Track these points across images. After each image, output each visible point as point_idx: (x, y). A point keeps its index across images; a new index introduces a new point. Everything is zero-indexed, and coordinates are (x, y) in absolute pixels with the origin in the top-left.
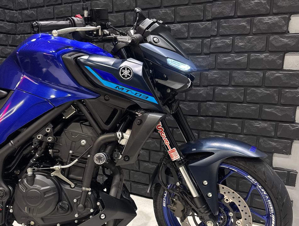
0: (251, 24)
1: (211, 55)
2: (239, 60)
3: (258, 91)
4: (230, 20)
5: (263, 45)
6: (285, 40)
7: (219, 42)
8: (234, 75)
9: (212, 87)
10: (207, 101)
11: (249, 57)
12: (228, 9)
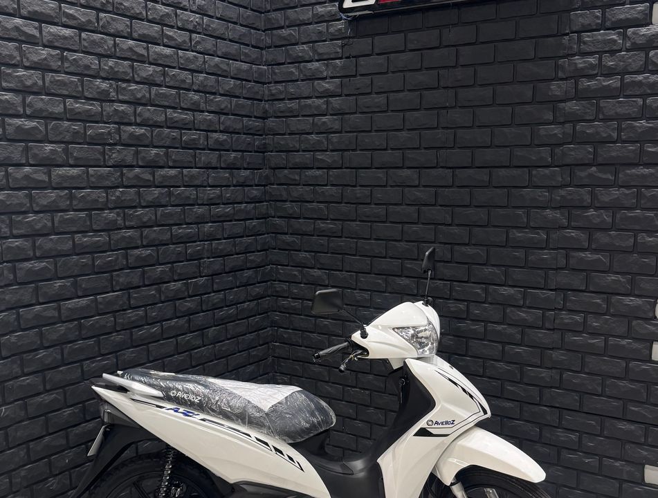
0: (608, 302)
1: (556, 331)
2: (593, 344)
3: (620, 383)
4: (581, 294)
5: (624, 329)
6: (652, 328)
7: (566, 318)
8: (587, 360)
9: (559, 371)
10: (551, 387)
11: (606, 341)
12: (577, 281)
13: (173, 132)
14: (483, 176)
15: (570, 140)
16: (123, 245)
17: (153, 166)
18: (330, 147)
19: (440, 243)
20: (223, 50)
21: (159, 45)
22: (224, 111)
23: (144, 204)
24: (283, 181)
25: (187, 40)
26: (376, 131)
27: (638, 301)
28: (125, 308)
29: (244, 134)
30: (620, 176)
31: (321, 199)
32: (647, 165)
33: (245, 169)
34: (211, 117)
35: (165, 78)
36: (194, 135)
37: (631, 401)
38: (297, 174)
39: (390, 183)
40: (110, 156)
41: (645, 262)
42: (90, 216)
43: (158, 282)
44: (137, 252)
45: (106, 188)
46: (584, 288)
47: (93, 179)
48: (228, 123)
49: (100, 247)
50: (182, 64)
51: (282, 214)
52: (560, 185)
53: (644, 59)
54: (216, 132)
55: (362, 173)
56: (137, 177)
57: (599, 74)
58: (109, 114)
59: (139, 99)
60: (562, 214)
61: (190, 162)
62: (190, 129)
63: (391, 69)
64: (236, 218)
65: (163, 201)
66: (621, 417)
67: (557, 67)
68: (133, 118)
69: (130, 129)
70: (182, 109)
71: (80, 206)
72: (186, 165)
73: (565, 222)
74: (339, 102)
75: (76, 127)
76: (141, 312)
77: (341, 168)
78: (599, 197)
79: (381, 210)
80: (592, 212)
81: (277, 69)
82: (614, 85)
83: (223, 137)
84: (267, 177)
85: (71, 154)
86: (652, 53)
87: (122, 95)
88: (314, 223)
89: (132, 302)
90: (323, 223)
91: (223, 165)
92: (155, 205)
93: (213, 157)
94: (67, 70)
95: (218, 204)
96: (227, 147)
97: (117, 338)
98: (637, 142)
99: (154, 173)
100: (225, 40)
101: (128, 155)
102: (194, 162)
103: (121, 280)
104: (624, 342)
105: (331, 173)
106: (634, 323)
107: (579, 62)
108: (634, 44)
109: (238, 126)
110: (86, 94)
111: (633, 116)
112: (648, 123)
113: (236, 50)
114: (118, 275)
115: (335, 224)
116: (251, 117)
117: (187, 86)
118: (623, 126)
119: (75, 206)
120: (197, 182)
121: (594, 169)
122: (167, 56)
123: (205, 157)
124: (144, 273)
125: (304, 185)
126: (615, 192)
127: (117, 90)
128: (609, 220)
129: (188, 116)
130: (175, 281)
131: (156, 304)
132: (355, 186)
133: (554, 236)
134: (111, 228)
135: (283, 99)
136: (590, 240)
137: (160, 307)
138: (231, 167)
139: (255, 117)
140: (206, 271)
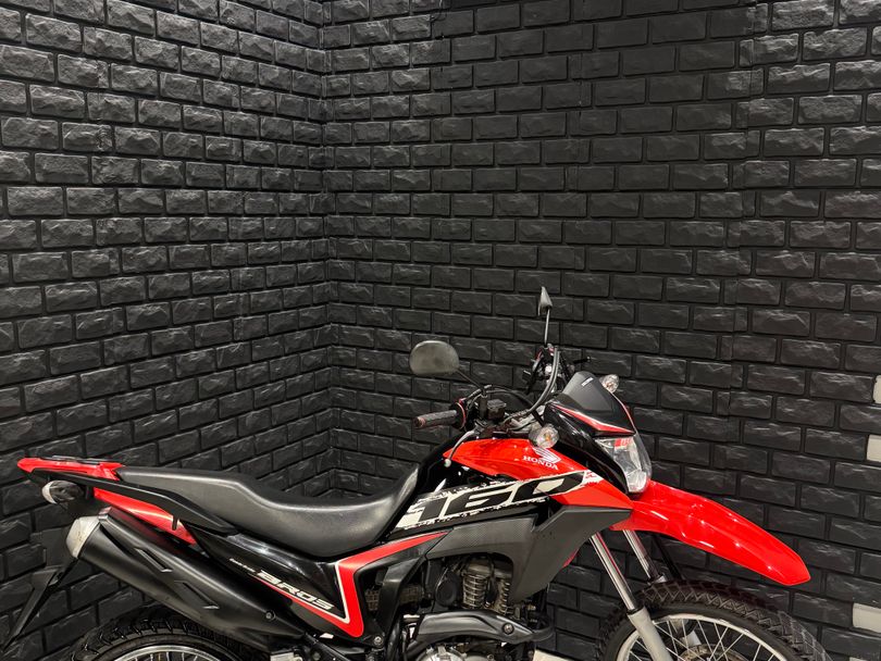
0: (807, 380)
1: (731, 418)
2: (784, 437)
3: (823, 492)
4: (768, 368)
5: (830, 418)
6: (869, 417)
7: (746, 400)
8: (775, 459)
9: (735, 473)
10: (724, 496)
11: (803, 434)
12: (763, 350)
13: (193, 138)
14: (630, 203)
15: (755, 154)
16: (119, 299)
17: (162, 184)
18: (414, 163)
19: (569, 296)
20: (265, 26)
21: (171, 12)
22: (267, 110)
23: (150, 240)
24: (349, 209)
25: (214, 9)
26: (479, 140)
27: (851, 379)
28: (122, 390)
29: (294, 143)
30: (827, 203)
31: (401, 234)
32: (866, 189)
33: (296, 192)
34: (247, 117)
35: (180, 60)
36: (222, 142)
37: (837, 515)
38: (368, 199)
39: (498, 212)
40: (98, 171)
41: (859, 324)
42: (68, 258)
43: (172, 350)
44: (140, 309)
45: (93, 217)
46: (773, 360)
47: (72, 204)
48: (272, 127)
49: (84, 302)
50: (205, 41)
51: (347, 255)
52: (740, 215)
53: (865, 39)
54: (254, 138)
55: (459, 199)
56: (139, 201)
57: (799, 61)
58: (96, 108)
59: (142, 89)
60: (742, 257)
61: (218, 180)
62: (217, 134)
63: (500, 53)
64: (284, 260)
65: (179, 236)
66: (822, 537)
67: (739, 51)
68: (133, 116)
69: (130, 131)
70: (205, 104)
71: (54, 243)
72: (212, 185)
73: (747, 268)
74: (427, 100)
75: (47, 126)
76: (146, 395)
77: (429, 192)
78: (797, 233)
79: (484, 250)
80: (785, 255)
81: (339, 54)
82: (820, 77)
83: (264, 146)
84: (326, 203)
85: (39, 166)
86: (877, 30)
87: (117, 81)
88: (392, 268)
89: (133, 381)
90: (403, 267)
91: (265, 186)
92: (166, 241)
93: (250, 175)
94: (30, 41)
95: (259, 240)
96: (271, 161)
97: (110, 433)
98: (852, 156)
99: (165, 196)
100: (267, 10)
101: (126, 169)
102: (222, 180)
103: (116, 350)
104: (828, 435)
105: (415, 198)
106: (844, 409)
107: (771, 43)
108: (850, 17)
109: (287, 132)
110: (62, 78)
111: (848, 119)
112: (870, 130)
113: (283, 26)
114: (112, 343)
115: (421, 269)
116: (304, 120)
117: (213, 73)
118: (832, 134)
119: (45, 242)
120: (228, 209)
121: (789, 193)
122: (183, 29)
123: (238, 174)
124: (150, 339)
125: (378, 215)
126: (820, 227)
127: (110, 74)
128: (810, 265)
129: (214, 116)
130: (197, 349)
131: (169, 382)
132: (449, 217)
133: (731, 287)
134: (100, 274)
135: (349, 96)
136: (783, 293)
137: (175, 387)
138: (276, 189)
139: (310, 120)
140: (241, 334)
